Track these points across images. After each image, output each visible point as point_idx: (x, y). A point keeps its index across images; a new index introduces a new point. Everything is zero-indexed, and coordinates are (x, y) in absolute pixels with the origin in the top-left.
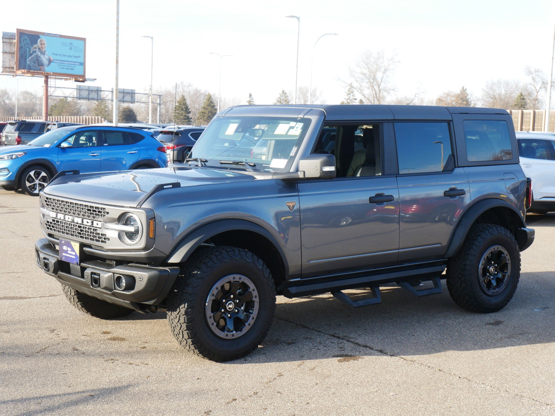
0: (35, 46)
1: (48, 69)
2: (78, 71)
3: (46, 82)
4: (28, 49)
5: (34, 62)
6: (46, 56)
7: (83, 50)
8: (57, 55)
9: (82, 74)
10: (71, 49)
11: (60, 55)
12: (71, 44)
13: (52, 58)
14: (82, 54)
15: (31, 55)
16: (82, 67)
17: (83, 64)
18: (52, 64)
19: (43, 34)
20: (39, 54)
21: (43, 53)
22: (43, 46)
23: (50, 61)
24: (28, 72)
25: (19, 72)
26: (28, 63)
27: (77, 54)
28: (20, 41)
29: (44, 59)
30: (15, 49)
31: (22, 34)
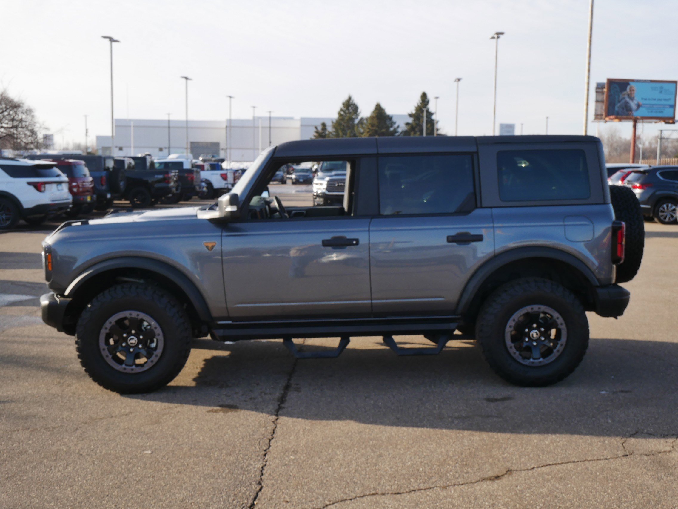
0: (625, 93)
1: (636, 114)
2: (667, 113)
3: (635, 127)
4: (617, 97)
5: (623, 108)
6: (635, 102)
7: (674, 93)
8: (646, 99)
9: (671, 116)
10: (661, 92)
11: (649, 99)
12: (662, 88)
13: (641, 102)
14: (672, 97)
15: (619, 101)
16: (672, 109)
17: (674, 106)
18: (641, 109)
19: (633, 81)
20: (628, 100)
21: (632, 99)
22: (632, 92)
23: (639, 106)
24: (616, 118)
25: (607, 119)
26: (616, 109)
27: (667, 97)
28: (609, 90)
29: (633, 105)
30: (605, 97)
31: (611, 82)
